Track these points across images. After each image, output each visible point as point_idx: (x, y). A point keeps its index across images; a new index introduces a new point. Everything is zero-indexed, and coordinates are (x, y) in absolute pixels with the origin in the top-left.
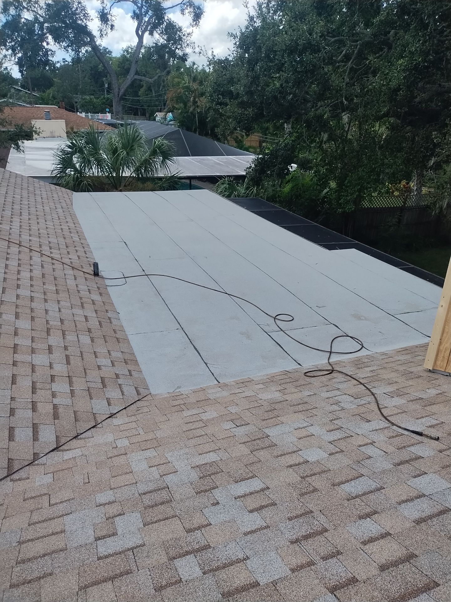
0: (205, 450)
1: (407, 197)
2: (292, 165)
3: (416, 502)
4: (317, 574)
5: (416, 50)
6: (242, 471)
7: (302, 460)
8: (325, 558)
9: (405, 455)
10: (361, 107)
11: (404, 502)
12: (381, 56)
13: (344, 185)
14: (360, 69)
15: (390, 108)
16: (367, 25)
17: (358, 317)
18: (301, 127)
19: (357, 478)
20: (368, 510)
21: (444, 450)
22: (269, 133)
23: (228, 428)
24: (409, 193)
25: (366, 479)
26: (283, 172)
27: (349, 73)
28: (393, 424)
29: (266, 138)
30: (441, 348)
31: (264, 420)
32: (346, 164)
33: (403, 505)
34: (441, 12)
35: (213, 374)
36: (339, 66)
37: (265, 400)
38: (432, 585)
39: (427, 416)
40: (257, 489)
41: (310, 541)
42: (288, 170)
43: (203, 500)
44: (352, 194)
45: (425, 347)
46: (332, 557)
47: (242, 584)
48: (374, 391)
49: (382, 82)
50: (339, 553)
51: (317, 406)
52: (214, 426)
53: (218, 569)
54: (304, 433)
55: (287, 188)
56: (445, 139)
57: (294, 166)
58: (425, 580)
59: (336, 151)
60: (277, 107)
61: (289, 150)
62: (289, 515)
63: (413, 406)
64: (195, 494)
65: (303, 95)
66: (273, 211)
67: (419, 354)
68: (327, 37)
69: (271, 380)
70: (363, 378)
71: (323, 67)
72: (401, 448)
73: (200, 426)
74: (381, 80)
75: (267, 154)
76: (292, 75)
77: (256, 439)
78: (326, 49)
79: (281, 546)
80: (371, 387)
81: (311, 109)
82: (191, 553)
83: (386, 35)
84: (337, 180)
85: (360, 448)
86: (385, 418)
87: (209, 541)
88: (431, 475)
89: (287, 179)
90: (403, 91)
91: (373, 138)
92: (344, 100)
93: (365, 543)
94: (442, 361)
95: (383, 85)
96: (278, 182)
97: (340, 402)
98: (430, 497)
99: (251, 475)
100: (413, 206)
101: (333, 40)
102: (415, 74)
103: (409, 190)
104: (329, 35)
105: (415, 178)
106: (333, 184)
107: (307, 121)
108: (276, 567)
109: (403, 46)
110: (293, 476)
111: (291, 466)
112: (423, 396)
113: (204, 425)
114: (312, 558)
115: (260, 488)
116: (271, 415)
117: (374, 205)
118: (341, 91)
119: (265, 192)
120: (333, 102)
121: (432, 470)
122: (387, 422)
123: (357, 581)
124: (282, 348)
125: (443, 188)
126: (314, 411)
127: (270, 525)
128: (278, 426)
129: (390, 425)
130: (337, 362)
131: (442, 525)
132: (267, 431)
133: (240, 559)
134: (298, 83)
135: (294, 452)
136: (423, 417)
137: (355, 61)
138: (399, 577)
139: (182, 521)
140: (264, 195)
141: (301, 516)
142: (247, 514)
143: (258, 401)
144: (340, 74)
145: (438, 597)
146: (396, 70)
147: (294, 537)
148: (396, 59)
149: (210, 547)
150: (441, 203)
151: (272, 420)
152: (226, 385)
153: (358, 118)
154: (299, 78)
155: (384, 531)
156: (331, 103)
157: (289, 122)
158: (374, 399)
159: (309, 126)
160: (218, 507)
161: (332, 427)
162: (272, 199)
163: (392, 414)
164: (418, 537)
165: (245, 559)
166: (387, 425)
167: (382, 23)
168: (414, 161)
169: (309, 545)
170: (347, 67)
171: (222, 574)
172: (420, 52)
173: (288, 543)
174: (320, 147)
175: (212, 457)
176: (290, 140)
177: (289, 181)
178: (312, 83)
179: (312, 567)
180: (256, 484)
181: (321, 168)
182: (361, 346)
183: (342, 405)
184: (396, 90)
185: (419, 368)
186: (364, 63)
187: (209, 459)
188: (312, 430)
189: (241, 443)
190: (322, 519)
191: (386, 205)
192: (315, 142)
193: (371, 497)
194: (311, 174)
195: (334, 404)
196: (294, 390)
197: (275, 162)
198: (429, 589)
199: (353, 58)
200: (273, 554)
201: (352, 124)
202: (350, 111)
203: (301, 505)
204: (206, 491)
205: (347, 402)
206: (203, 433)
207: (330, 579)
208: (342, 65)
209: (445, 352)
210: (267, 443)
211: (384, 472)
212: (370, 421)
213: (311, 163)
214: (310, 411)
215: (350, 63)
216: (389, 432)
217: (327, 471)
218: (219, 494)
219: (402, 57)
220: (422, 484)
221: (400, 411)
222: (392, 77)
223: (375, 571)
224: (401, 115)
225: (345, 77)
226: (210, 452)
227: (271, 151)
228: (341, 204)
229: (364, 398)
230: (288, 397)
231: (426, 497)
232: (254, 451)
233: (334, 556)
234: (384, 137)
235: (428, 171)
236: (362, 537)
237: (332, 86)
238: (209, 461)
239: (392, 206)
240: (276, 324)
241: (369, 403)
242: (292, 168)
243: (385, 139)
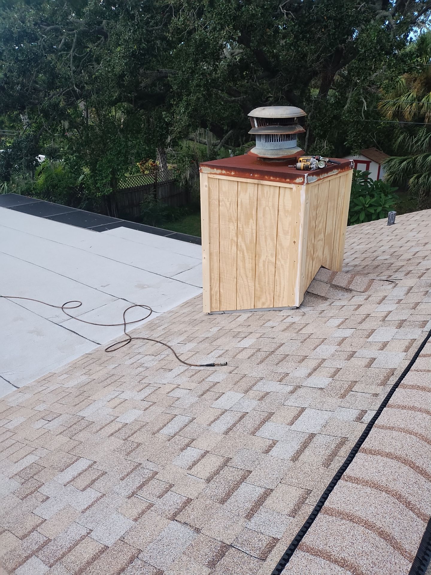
0: (20, 457)
1: (156, 174)
2: (40, 156)
3: (221, 418)
4: (157, 512)
5: (129, 38)
6: (65, 459)
7: (121, 426)
8: (160, 497)
9: (206, 386)
10: (93, 94)
11: (212, 422)
12: (99, 44)
13: (96, 170)
14: (83, 57)
15: (121, 94)
16: (79, 14)
17: (142, 287)
18: (38, 117)
19: (172, 419)
20: (187, 441)
21: (233, 371)
22: (6, 126)
23: (40, 426)
24: (157, 171)
25: (179, 417)
26: (32, 164)
27: (74, 61)
28: (191, 365)
29: (4, 132)
30: (212, 293)
31: (76, 405)
32: (93, 149)
33: (212, 425)
34: (142, 4)
35: (9, 382)
36: (61, 55)
37: (72, 388)
38: (247, 474)
39: (215, 350)
40: (84, 468)
41: (145, 488)
42: (37, 161)
43: (32, 501)
44: (106, 177)
45: (201, 296)
46: (166, 492)
47: (92, 555)
48: (169, 344)
49: (107, 69)
50: (171, 486)
51: (124, 374)
52: (24, 431)
53: (64, 555)
54: (117, 401)
55: (41, 180)
56: (174, 118)
57: (42, 157)
58: (241, 473)
59: (81, 138)
60: (7, 98)
61: (32, 141)
62: (120, 476)
63: (203, 346)
64: (20, 501)
65: (32, 85)
66: (32, 204)
67: (198, 303)
68: (41, 26)
69: (74, 367)
70: (158, 337)
71: (45, 56)
72: (201, 382)
73: (8, 436)
74: (105, 67)
75: (9, 147)
76: (14, 64)
77: (72, 425)
78: (43, 37)
79: (120, 505)
80: (166, 342)
81: (44, 98)
82: (32, 556)
83: (99, 25)
84: (89, 166)
85: (169, 394)
86: (183, 362)
87: (47, 536)
88: (227, 393)
89: (39, 171)
90: (128, 77)
91: (113, 123)
92: (75, 88)
93: (190, 468)
94: (216, 303)
95: (109, 72)
96: (30, 174)
97: (143, 364)
98: (230, 410)
99: (75, 458)
100: (163, 182)
101: (48, 28)
102: (134, 60)
103: (156, 168)
104: (43, 23)
105: (159, 156)
106: (86, 170)
107: (42, 111)
108: (120, 525)
109: (117, 34)
110: (117, 442)
111: (112, 434)
112: (209, 335)
113: (12, 434)
114: (149, 502)
115: (87, 465)
116: (81, 398)
117: (130, 185)
118: (70, 79)
119: (17, 186)
120: (65, 90)
121: (227, 389)
122: (185, 365)
123: (191, 500)
124: (77, 334)
125: (183, 162)
126: (122, 380)
127: (104, 493)
128: (91, 406)
129: (188, 367)
130: (133, 331)
131: (244, 427)
132: (81, 414)
133: (84, 536)
134: (23, 72)
135: (112, 421)
136: (212, 352)
137: (76, 49)
138: (222, 481)
139: (14, 532)
140: (17, 189)
141: (131, 472)
142: (81, 493)
143: (66, 391)
144: (64, 62)
145: (253, 480)
146: (117, 57)
147: (130, 492)
148: (114, 47)
149: (50, 540)
150: (184, 174)
151: (84, 403)
152: (27, 388)
153: (93, 104)
154: (22, 67)
155: (203, 452)
156: (63, 91)
157: (24, 113)
158: (171, 351)
159: (46, 115)
160: (49, 501)
161: (142, 387)
162: (28, 192)
163: (188, 357)
164: (229, 444)
165: (88, 533)
166: (185, 367)
167: (92, 13)
168: (154, 140)
169: (144, 493)
170: (70, 56)
171: (70, 557)
172: (134, 41)
173: (126, 500)
174: (64, 136)
175: (31, 459)
176: (30, 131)
177: (41, 172)
178: (38, 72)
179: (152, 508)
180: (82, 464)
181: (70, 156)
182: (150, 311)
183: (146, 365)
184: (121, 76)
185: (201, 315)
186: (85, 52)
187: (27, 462)
188: (123, 396)
189: (57, 435)
190: (151, 466)
191: (140, 183)
192: (57, 130)
193: (187, 429)
194: (62, 163)
195: (139, 367)
196: (98, 368)
197: (20, 155)
198: (245, 478)
199: (73, 46)
200: (114, 515)
201: (89, 111)
202: (84, 98)
203: (129, 463)
204: (32, 493)
205: (150, 362)
206: (14, 442)
207: (169, 510)
208: (64, 54)
209: (216, 295)
210: (84, 423)
211: (192, 405)
212: (172, 370)
213: (59, 152)
214: (118, 380)
215: (71, 51)
216: (189, 373)
217: (146, 424)
218: (47, 490)
219: (119, 45)
220: (223, 403)
221: (193, 353)
222: (115, 64)
223: (203, 485)
224: (132, 100)
225: (71, 65)
226: (26, 456)
227: (13, 144)
228: (98, 187)
229: (163, 353)
230: (95, 377)
231: (228, 411)
232: (73, 436)
233: (168, 491)
234: (122, 121)
235: (167, 148)
236: (187, 465)
237: (60, 75)
238: (28, 464)
239: (146, 184)
240: (65, 313)
241: (168, 355)
242: (40, 159)
243: (123, 122)
